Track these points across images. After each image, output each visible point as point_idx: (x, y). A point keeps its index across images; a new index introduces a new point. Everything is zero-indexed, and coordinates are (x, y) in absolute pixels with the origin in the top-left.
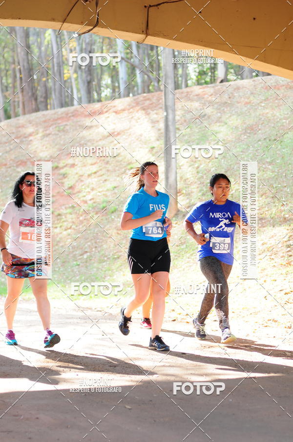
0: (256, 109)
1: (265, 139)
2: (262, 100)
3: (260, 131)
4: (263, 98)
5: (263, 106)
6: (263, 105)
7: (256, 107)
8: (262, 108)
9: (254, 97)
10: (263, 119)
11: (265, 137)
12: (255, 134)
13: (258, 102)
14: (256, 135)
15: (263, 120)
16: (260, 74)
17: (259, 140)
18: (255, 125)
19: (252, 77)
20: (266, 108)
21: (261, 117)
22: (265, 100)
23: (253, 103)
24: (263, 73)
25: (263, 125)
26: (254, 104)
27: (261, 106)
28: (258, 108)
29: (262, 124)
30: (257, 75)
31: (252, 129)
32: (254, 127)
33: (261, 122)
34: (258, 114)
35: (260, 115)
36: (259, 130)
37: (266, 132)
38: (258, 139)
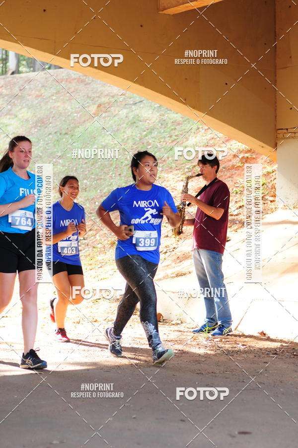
0: (47, 102)
1: (56, 133)
2: (54, 93)
3: (51, 125)
4: (55, 92)
5: (55, 99)
6: (54, 98)
7: (47, 100)
8: (54, 101)
9: (45, 89)
10: (54, 112)
11: (55, 131)
12: (46, 127)
13: (50, 95)
14: (46, 129)
15: (54, 114)
16: (53, 67)
17: (50, 134)
18: (46, 118)
19: (44, 69)
20: (58, 101)
21: (52, 110)
22: (56, 93)
23: (44, 96)
24: (55, 66)
25: (54, 118)
26: (44, 97)
27: (52, 99)
28: (49, 101)
29: (53, 117)
30: (49, 68)
31: (43, 123)
32: (45, 120)
33: (52, 116)
34: (49, 107)
35: (51, 108)
36: (50, 123)
37: (56, 126)
38: (49, 133)
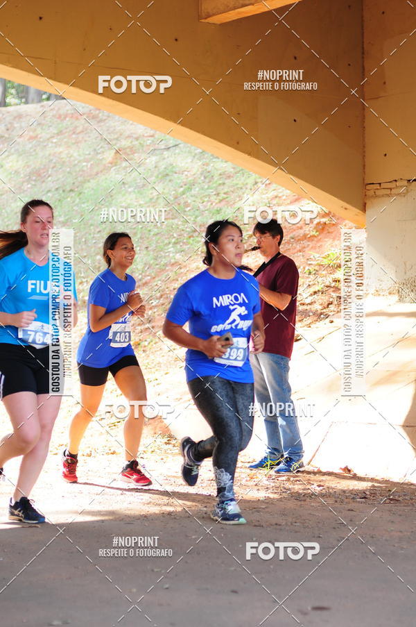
0: (45, 146)
1: (57, 189)
2: (54, 134)
3: (50, 178)
4: (56, 132)
5: (55, 143)
6: (54, 141)
7: (45, 144)
8: (54, 145)
9: (42, 129)
10: (54, 161)
11: (57, 187)
12: (43, 182)
13: (48, 136)
14: (44, 184)
15: (55, 163)
16: (53, 97)
17: (49, 191)
18: (43, 169)
19: (40, 100)
20: (60, 146)
21: (51, 158)
22: (58, 134)
23: (40, 138)
24: (56, 96)
25: (55, 169)
26: (41, 140)
27: (52, 142)
28: (47, 145)
29: (53, 168)
30: (48, 99)
31: (39, 175)
32: (42, 171)
33: (52, 165)
34: (47, 153)
35: (50, 155)
36: (49, 176)
37: (58, 180)
38: (48, 189)
